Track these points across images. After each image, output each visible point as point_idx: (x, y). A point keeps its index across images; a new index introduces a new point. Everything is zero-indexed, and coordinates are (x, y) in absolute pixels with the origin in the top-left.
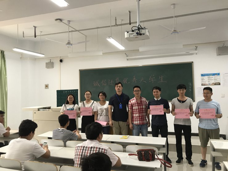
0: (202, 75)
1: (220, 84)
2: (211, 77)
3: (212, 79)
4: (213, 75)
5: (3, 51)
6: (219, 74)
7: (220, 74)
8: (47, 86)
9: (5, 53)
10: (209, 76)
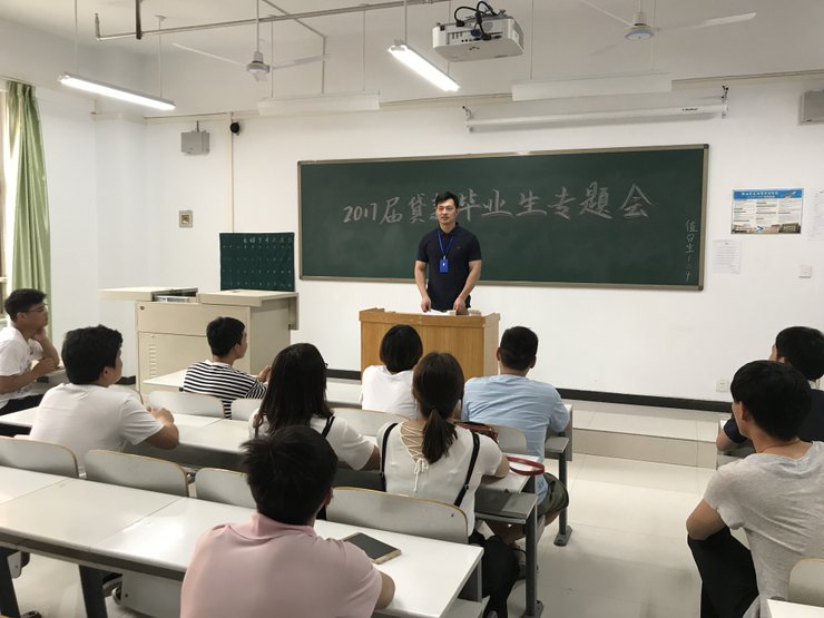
0: (738, 195)
1: (798, 231)
2: (769, 201)
3: (773, 210)
4: (777, 197)
5: (31, 87)
6: (798, 194)
7: (805, 193)
8: (186, 218)
9: (37, 94)
10: (761, 200)
